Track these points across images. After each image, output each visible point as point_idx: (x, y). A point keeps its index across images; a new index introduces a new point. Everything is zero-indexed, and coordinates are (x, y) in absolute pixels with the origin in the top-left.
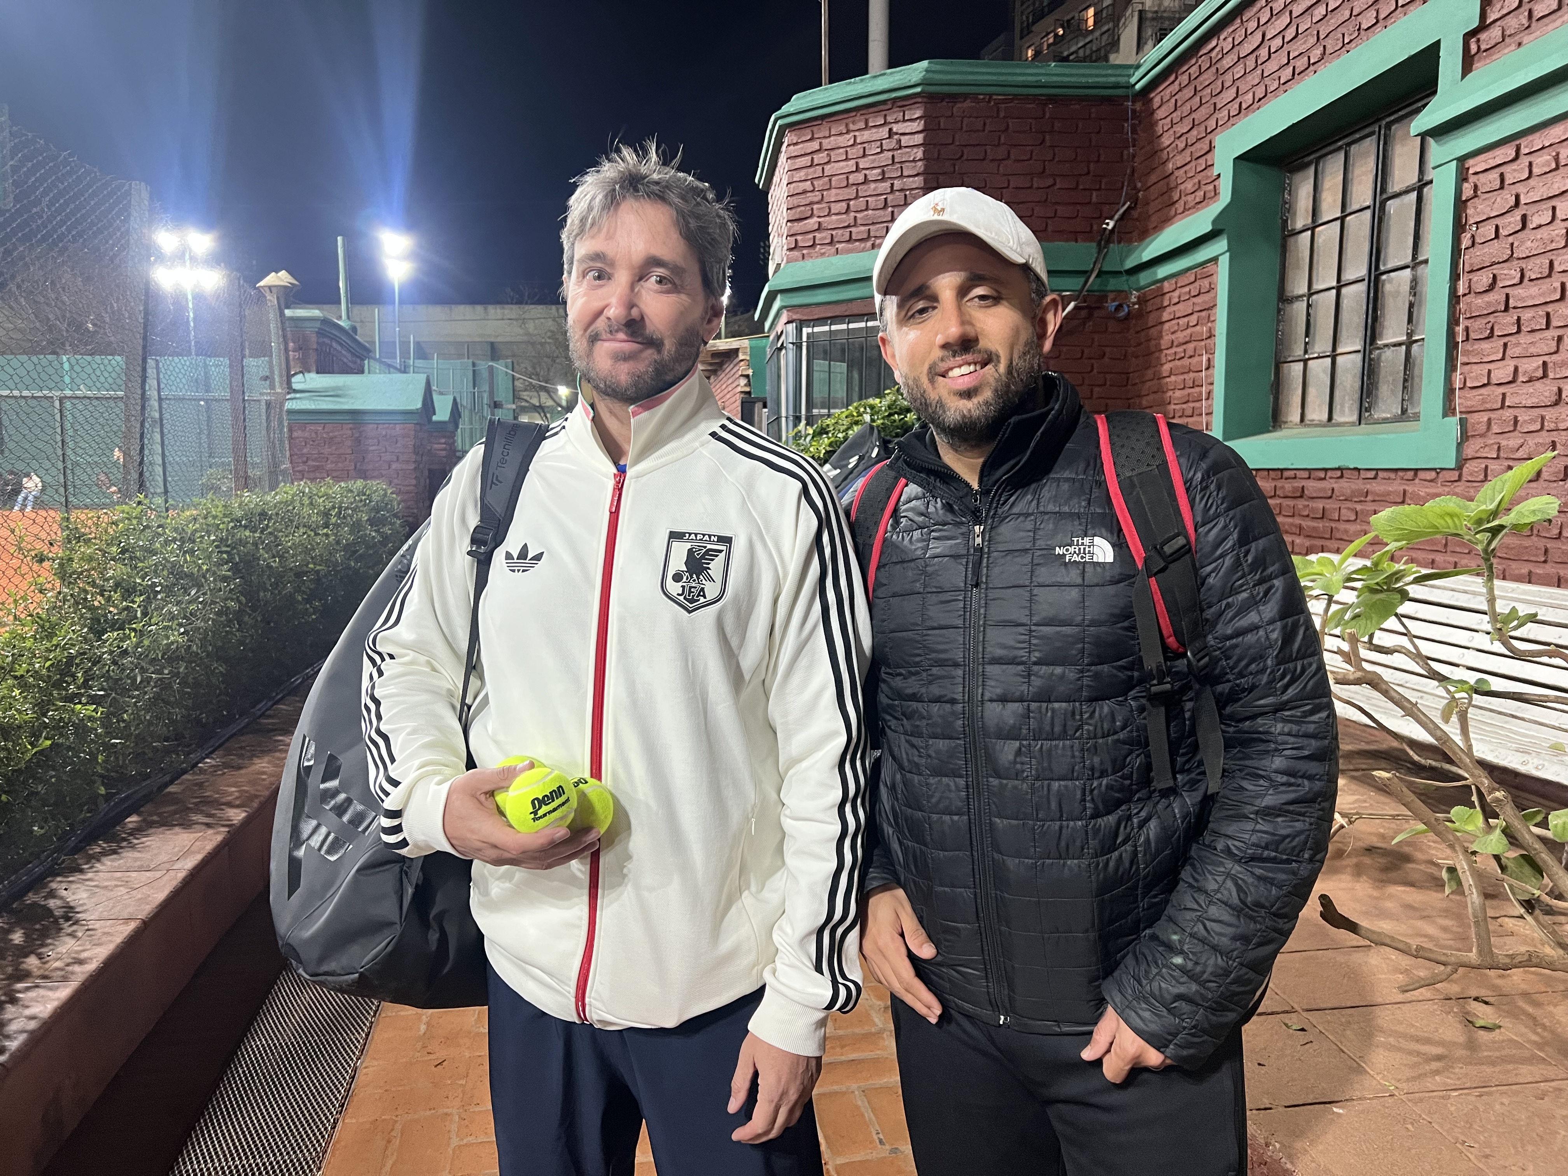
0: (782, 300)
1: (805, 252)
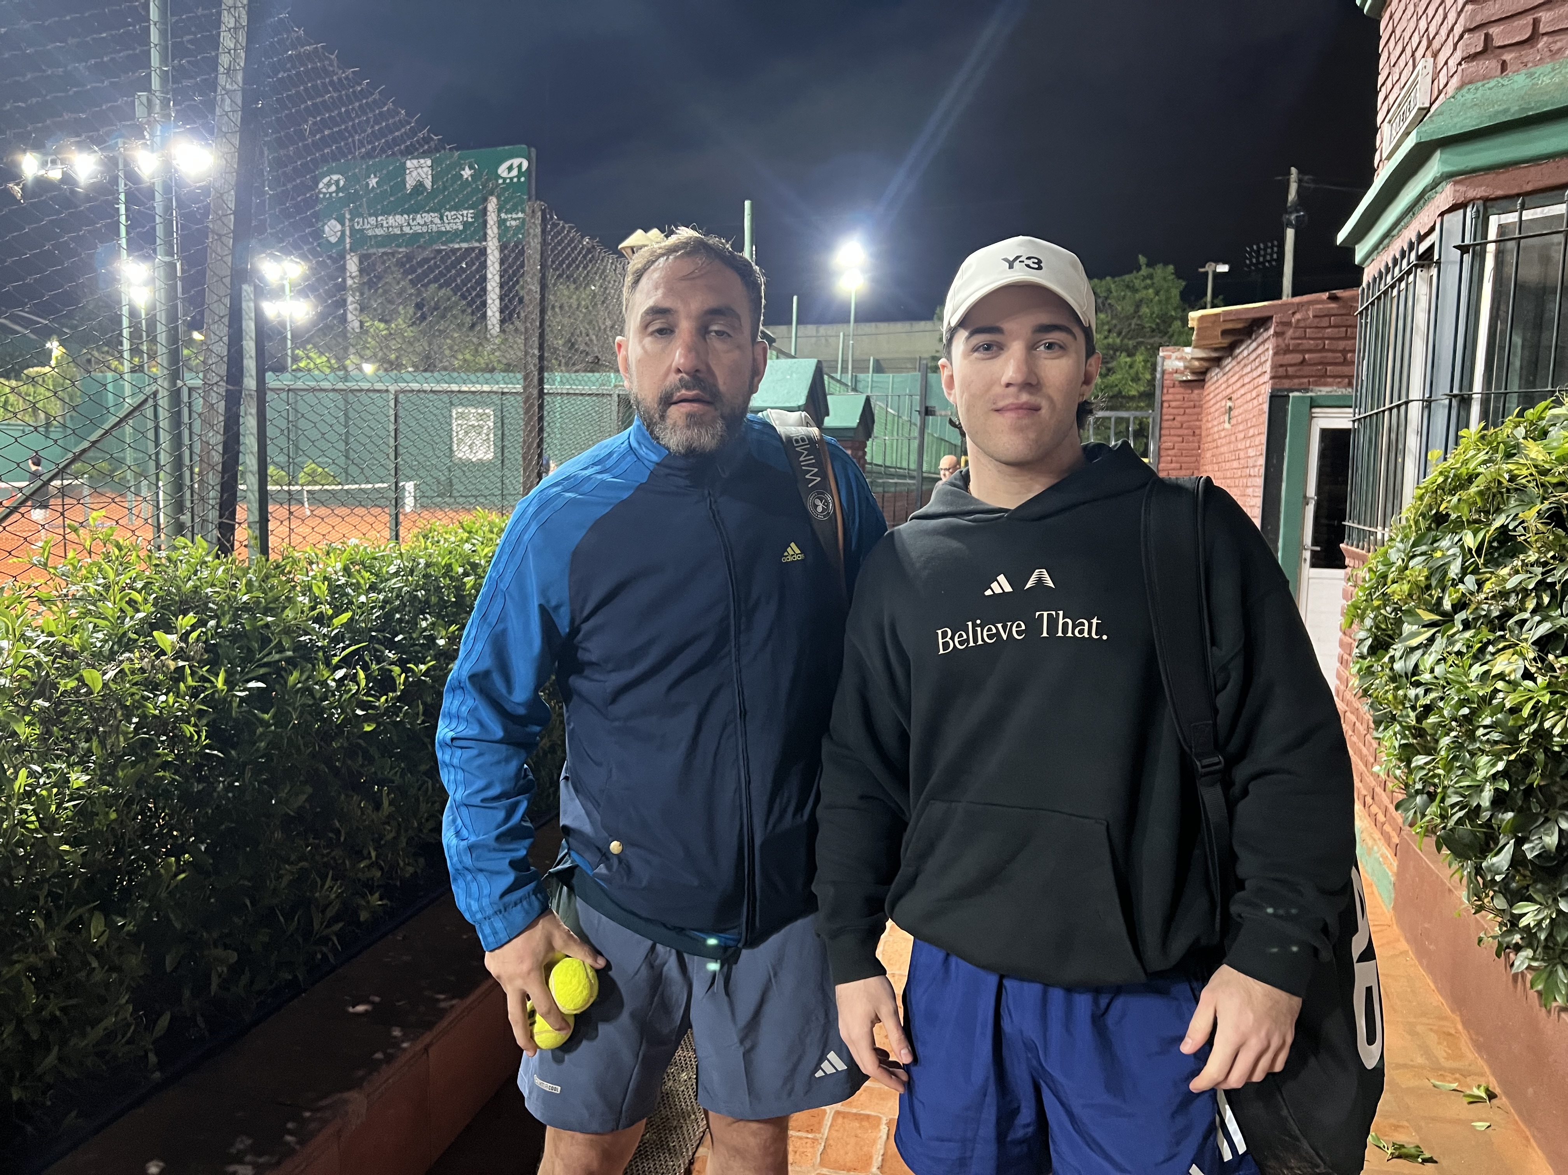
0: (1443, 162)
1: (1507, 57)
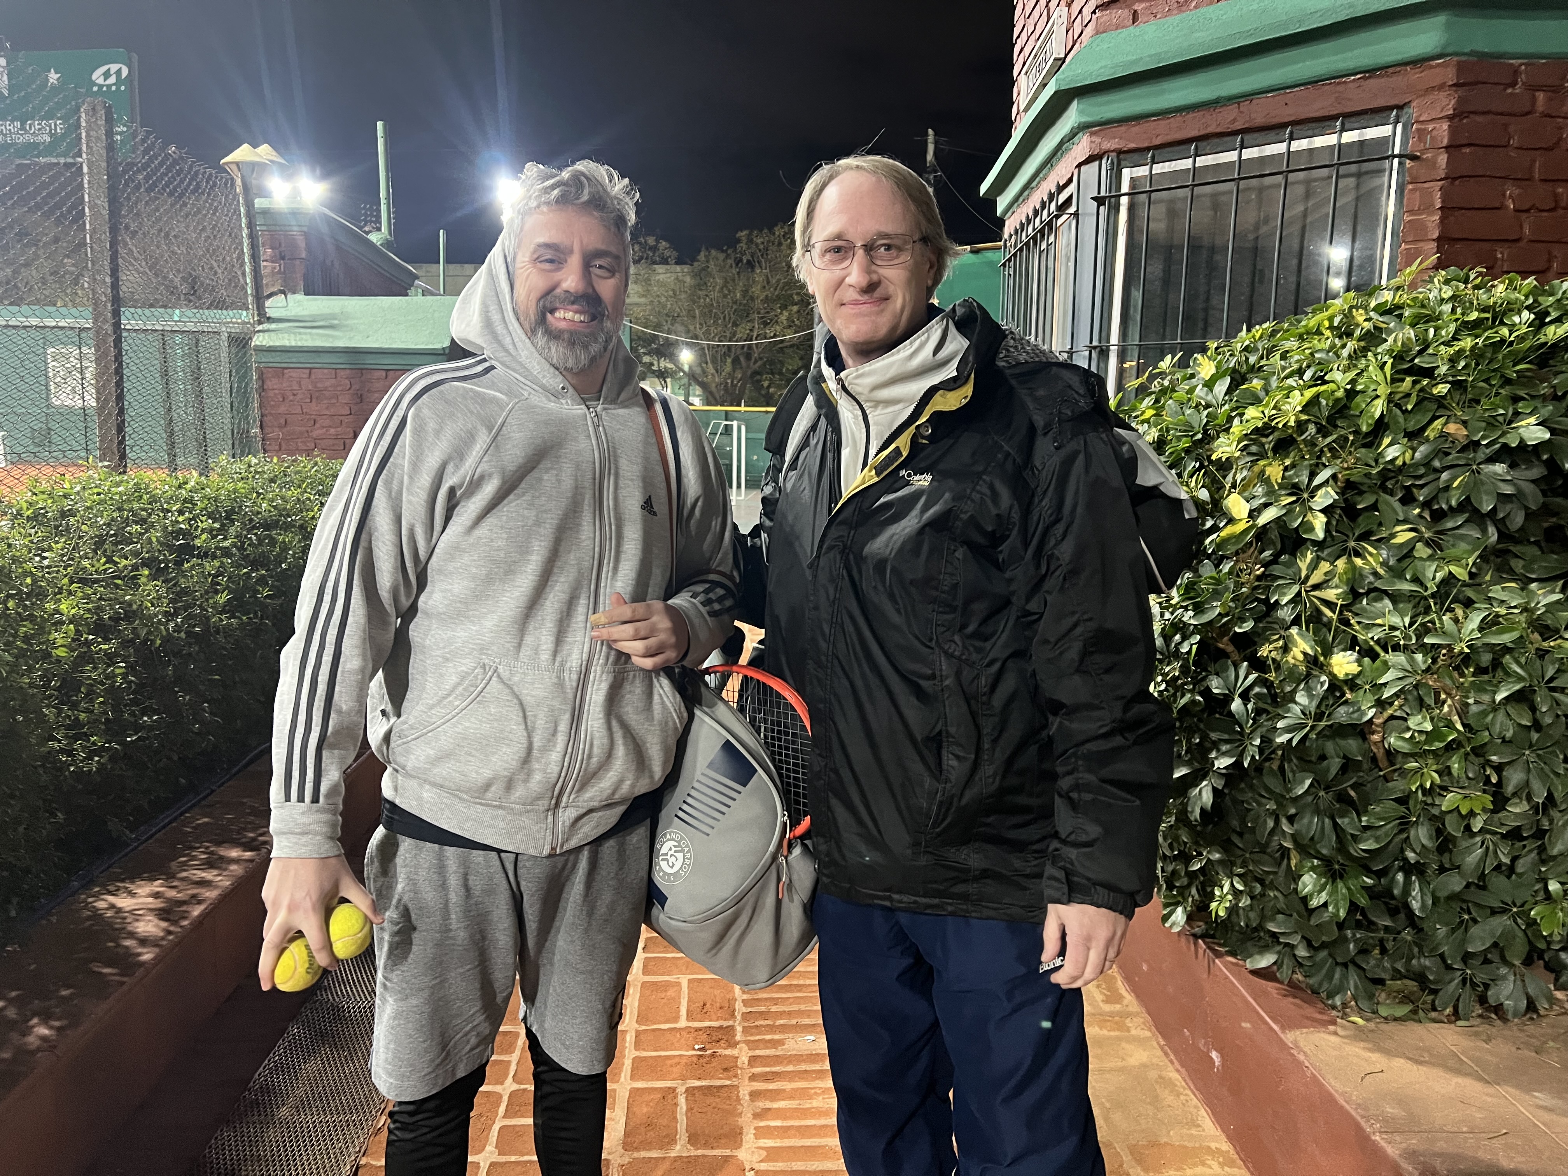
0: (1081, 112)
1: (1138, 7)
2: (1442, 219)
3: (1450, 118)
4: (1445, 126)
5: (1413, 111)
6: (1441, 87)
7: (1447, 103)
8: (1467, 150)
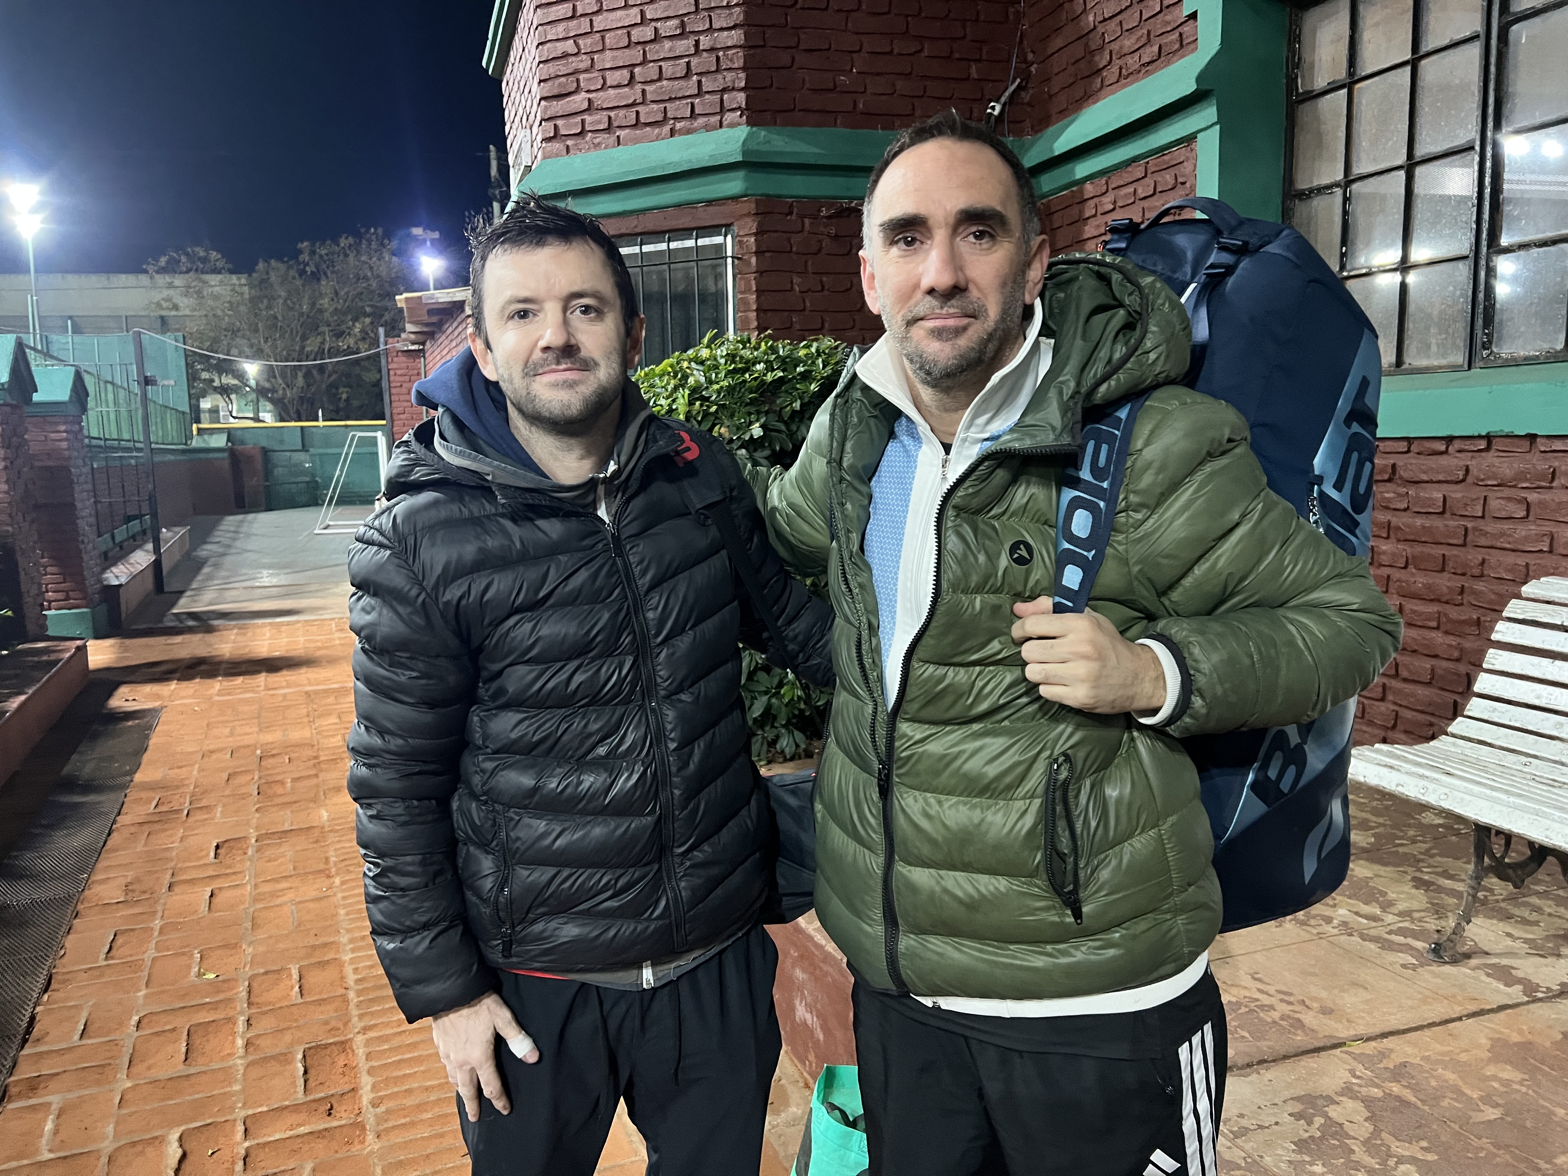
1: (570, 143)
2: (757, 298)
3: (756, 234)
4: (753, 239)
5: (735, 228)
6: (748, 215)
7: (751, 225)
8: (767, 255)
